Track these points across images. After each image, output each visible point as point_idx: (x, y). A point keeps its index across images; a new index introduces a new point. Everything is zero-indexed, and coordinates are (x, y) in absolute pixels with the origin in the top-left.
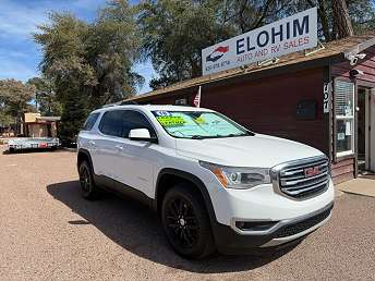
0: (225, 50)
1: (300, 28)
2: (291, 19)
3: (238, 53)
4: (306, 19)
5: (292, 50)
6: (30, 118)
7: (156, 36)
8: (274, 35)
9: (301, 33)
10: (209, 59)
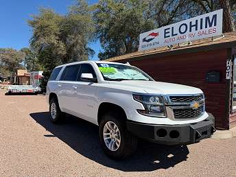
0: (156, 35)
1: (210, 22)
2: (204, 16)
3: (165, 37)
4: (215, 16)
5: (203, 36)
6: (20, 73)
7: (104, 26)
8: (191, 26)
9: (210, 26)
10: (144, 40)
